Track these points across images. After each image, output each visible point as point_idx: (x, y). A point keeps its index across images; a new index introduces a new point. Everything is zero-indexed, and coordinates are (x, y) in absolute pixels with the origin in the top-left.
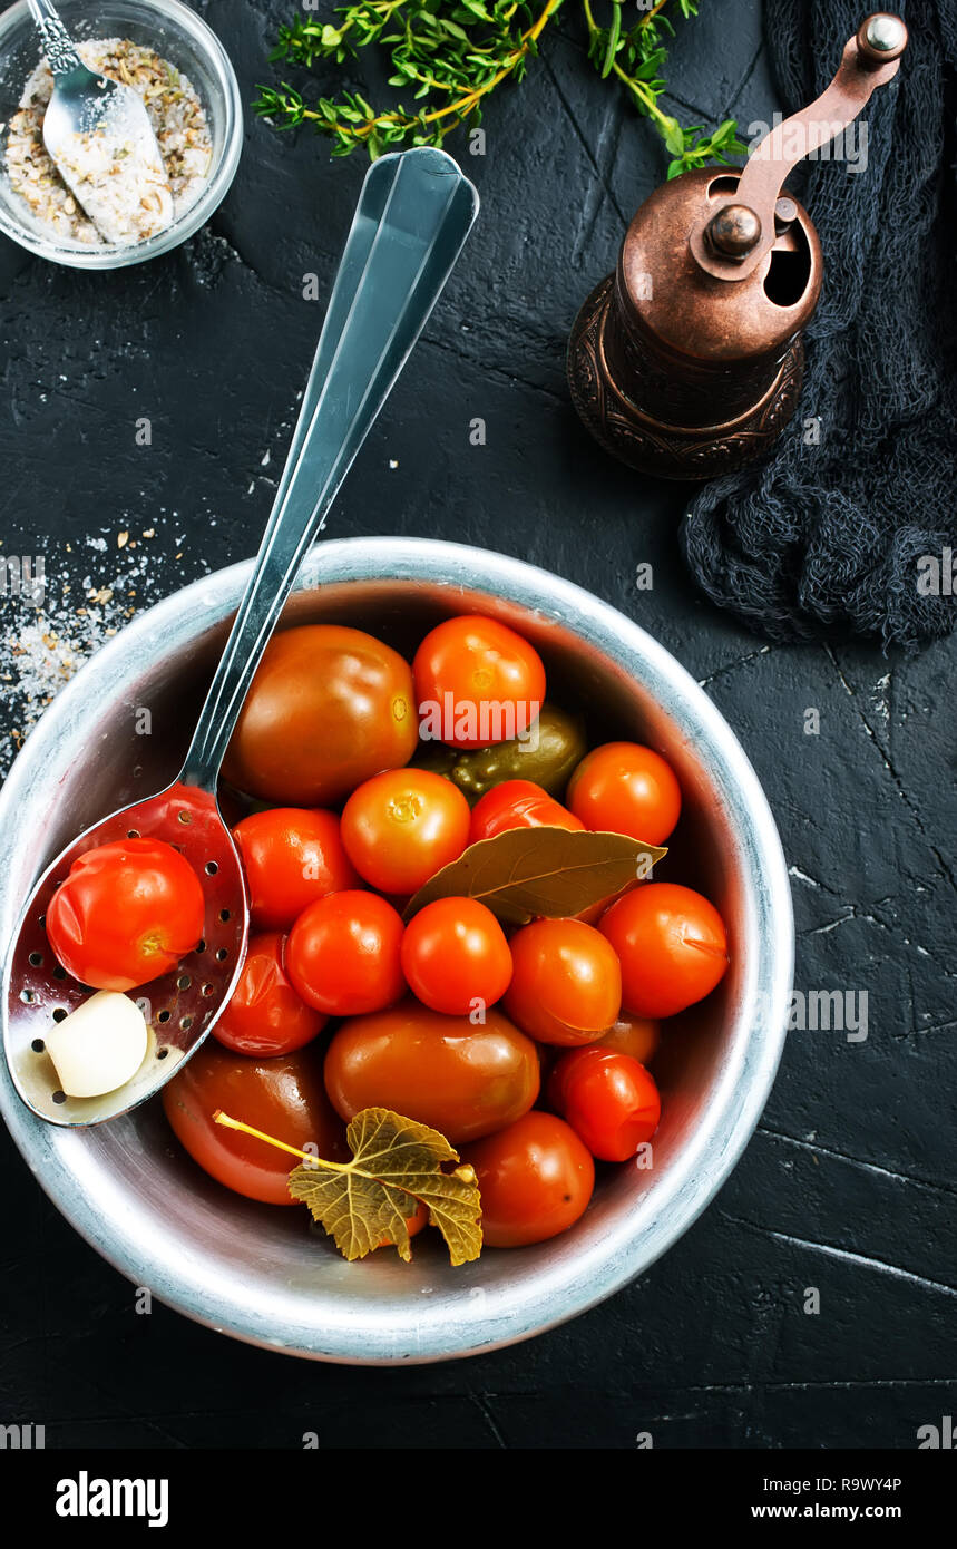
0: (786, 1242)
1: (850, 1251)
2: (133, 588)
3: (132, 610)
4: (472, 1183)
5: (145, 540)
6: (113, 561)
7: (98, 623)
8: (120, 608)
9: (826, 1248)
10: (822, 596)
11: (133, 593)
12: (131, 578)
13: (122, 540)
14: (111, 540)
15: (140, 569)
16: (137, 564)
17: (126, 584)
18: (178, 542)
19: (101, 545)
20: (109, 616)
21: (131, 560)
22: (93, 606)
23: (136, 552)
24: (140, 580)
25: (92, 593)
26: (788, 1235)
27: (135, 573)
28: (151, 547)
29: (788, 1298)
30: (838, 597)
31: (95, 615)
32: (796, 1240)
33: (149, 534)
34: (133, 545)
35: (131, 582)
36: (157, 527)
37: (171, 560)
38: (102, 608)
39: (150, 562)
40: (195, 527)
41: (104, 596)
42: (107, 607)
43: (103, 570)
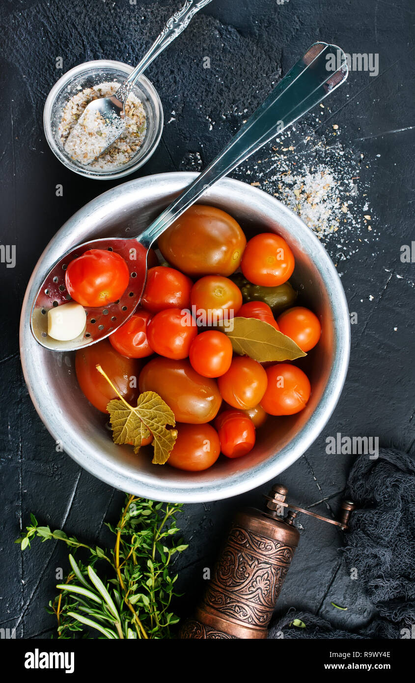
2: (347, 221)
3: (338, 221)
5: (367, 227)
6: (359, 213)
7: (333, 207)
8: (339, 216)
9: (74, 493)
11: (345, 221)
12: (352, 220)
13: (368, 217)
14: (367, 213)
15: (355, 224)
16: (357, 223)
17: (349, 218)
18: (366, 240)
19: (366, 208)
20: (337, 211)
21: (359, 220)
22: (340, 205)
23: (362, 222)
24: (351, 224)
25: (346, 205)
26: (79, 479)
27: (354, 222)
28: (364, 229)
29: (55, 478)
31: (337, 206)
32: (77, 482)
33: (370, 228)
34: (365, 221)
35: (350, 220)
36: (372, 232)
37: (358, 237)
38: (340, 208)
39: (358, 228)
40: (372, 247)
41: (345, 209)
42: (340, 210)
43: (355, 209)
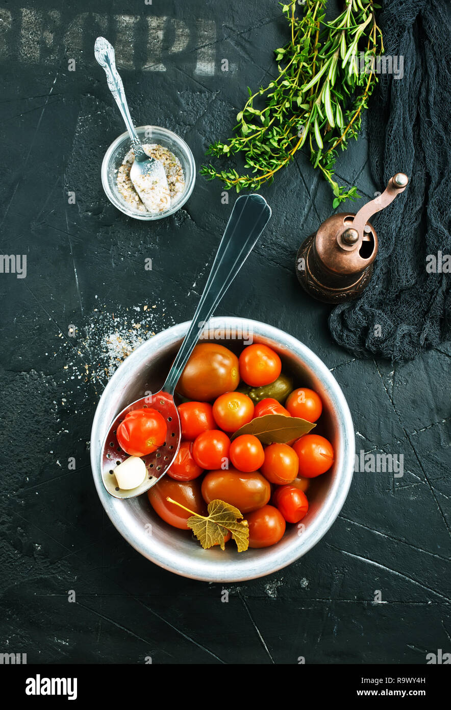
0: (346, 554)
1: (367, 559)
2: (148, 324)
3: (147, 331)
4: (247, 526)
5: (153, 309)
6: (142, 315)
7: (135, 335)
8: (143, 330)
9: (359, 557)
10: (373, 345)
11: (148, 326)
12: (147, 321)
13: (145, 308)
14: (142, 308)
15: (150, 318)
16: (150, 316)
17: (146, 323)
18: (164, 310)
19: (138, 309)
20: (139, 333)
21: (148, 315)
22: (134, 330)
23: (149, 313)
24: (150, 322)
25: (134, 325)
26: (347, 552)
27: (149, 319)
28: (154, 311)
29: (346, 572)
30: (379, 345)
31: (135, 332)
32: (349, 554)
33: (154, 307)
34: (149, 310)
35: (147, 322)
36: (157, 305)
37: (161, 316)
38: (137, 330)
39: (154, 316)
40: (169, 305)
41: (138, 326)
42: (139, 330)
43: (138, 317)
